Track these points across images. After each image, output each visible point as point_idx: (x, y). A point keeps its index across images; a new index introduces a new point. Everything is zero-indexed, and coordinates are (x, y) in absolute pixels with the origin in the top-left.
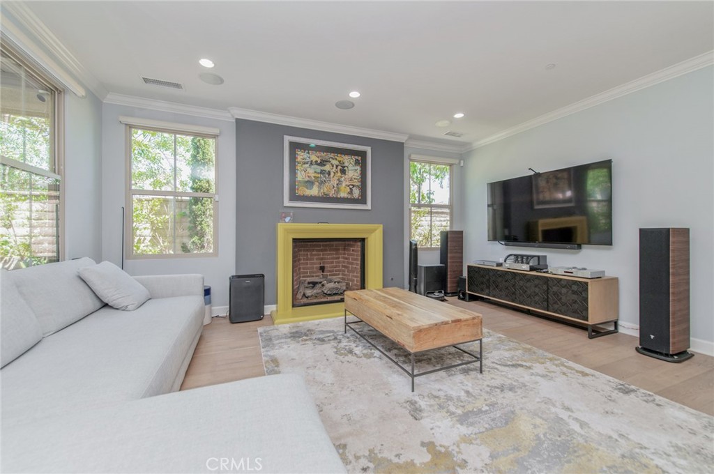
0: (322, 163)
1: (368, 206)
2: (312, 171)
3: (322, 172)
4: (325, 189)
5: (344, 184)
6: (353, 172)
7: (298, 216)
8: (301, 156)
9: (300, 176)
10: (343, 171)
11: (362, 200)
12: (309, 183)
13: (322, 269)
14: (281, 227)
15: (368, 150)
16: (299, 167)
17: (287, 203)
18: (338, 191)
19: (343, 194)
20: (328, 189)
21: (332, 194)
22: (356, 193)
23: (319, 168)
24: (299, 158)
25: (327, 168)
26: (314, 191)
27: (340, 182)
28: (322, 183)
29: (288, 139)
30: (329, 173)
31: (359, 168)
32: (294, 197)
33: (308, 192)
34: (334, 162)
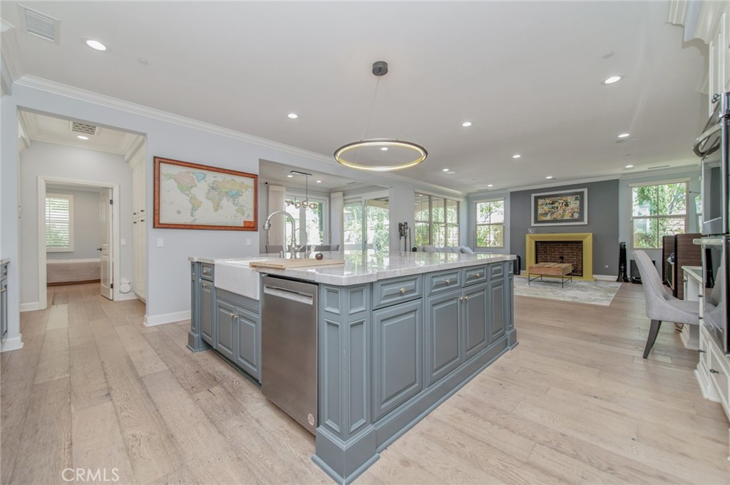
0: (553, 203)
1: (586, 222)
2: (546, 208)
3: (553, 208)
4: (555, 216)
5: (567, 212)
6: (574, 204)
7: (538, 230)
8: (540, 202)
9: (540, 211)
10: (567, 205)
11: (581, 219)
12: (546, 214)
14: (528, 237)
15: (585, 190)
16: (539, 207)
17: (533, 225)
18: (563, 216)
19: (566, 218)
20: (557, 215)
21: (559, 218)
22: (576, 216)
23: (551, 206)
24: (539, 203)
25: (556, 205)
26: (548, 218)
27: (564, 211)
28: (552, 213)
29: (533, 195)
30: (557, 207)
31: (578, 202)
32: (536, 221)
33: (544, 219)
34: (561, 201)
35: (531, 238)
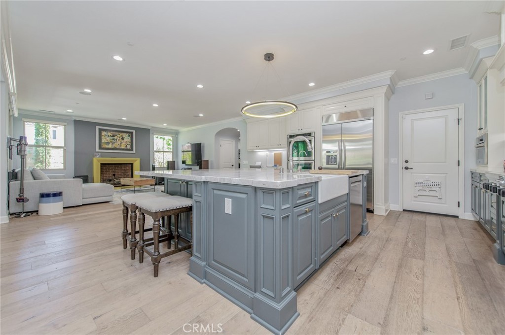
0: (113, 136)
1: (134, 152)
2: (109, 139)
3: (113, 139)
5: (123, 144)
6: (127, 139)
8: (104, 133)
9: (103, 140)
10: (123, 139)
11: (132, 149)
12: (108, 143)
13: (114, 175)
14: (94, 159)
15: (134, 132)
16: (103, 137)
17: (98, 150)
18: (121, 146)
19: (122, 147)
20: (116, 145)
21: (118, 147)
22: (129, 147)
23: (112, 138)
24: (103, 134)
25: (116, 138)
26: (110, 146)
27: (121, 143)
28: (113, 143)
29: (98, 128)
30: (116, 140)
31: (130, 138)
32: (100, 148)
33: (107, 146)
34: (118, 136)
35: (98, 161)
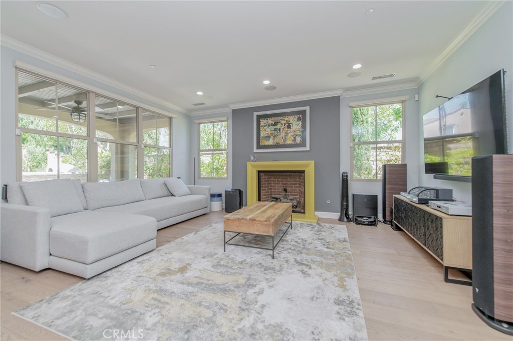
0: (275, 124)
1: (308, 148)
2: (269, 130)
3: (275, 130)
4: (277, 140)
5: (289, 135)
6: (296, 125)
7: (259, 157)
8: (263, 122)
9: (262, 134)
10: (289, 127)
11: (303, 144)
12: (268, 137)
13: (285, 190)
14: (249, 164)
15: (307, 108)
16: (262, 129)
17: (255, 150)
18: (285, 141)
19: (289, 142)
20: (279, 140)
21: (281, 142)
22: (298, 140)
23: (273, 128)
24: (262, 124)
25: (279, 126)
26: (271, 142)
27: (287, 133)
28: (275, 136)
29: (255, 114)
30: (280, 130)
31: (300, 123)
32: (259, 147)
33: (267, 143)
34: (283, 122)
35: (253, 166)
